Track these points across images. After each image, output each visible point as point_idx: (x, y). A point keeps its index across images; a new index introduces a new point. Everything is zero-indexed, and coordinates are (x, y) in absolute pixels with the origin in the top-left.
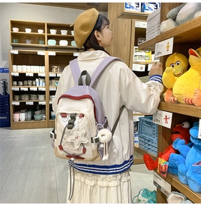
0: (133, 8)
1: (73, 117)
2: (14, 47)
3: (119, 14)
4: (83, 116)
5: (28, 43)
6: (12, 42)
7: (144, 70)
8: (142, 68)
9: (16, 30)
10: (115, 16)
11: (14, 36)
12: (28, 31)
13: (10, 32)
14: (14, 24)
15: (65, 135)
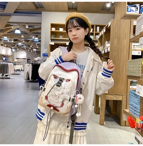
0: (133, 11)
1: (61, 80)
2: (52, 40)
3: (123, 16)
4: (69, 81)
5: (61, 38)
6: (51, 37)
7: (140, 54)
8: (139, 53)
9: (54, 29)
10: (120, 17)
11: (52, 33)
12: (61, 30)
13: (50, 31)
14: (53, 25)
15: (53, 90)
